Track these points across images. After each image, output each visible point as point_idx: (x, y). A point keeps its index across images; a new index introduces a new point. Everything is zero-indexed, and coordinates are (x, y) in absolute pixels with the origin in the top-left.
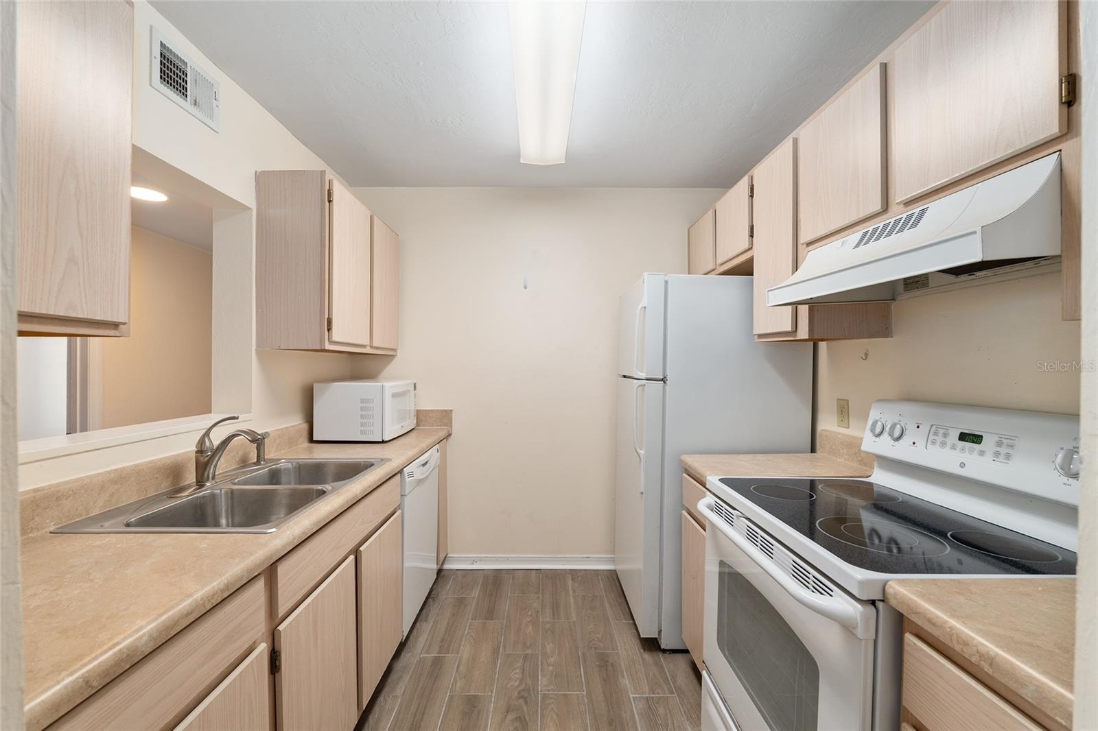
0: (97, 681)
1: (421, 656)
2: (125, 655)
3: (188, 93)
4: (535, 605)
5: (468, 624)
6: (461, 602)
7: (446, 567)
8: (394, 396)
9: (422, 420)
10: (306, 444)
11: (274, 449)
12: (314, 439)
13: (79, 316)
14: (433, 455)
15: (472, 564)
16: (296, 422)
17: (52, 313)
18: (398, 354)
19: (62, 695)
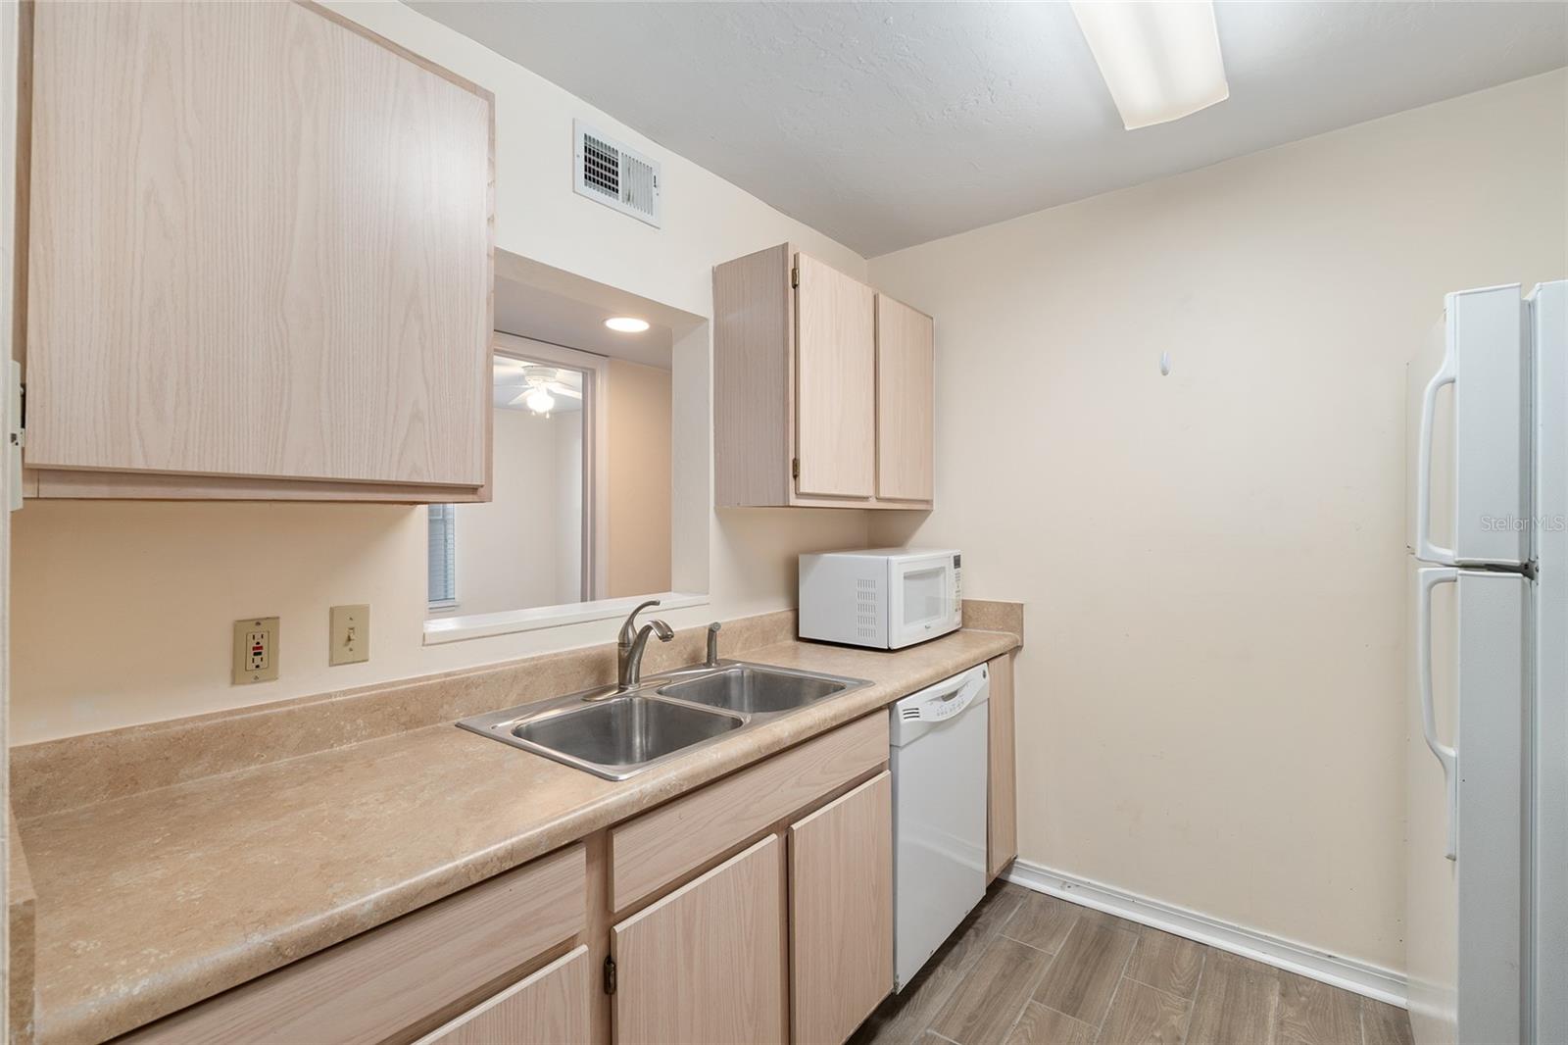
0: (292, 950)
1: (929, 1031)
2: (336, 923)
3: (620, 188)
4: (1175, 1020)
5: (1026, 1006)
6: (1022, 957)
7: (1014, 878)
8: (908, 577)
9: (970, 617)
10: (790, 642)
11: (739, 645)
12: (800, 636)
13: (426, 481)
14: (975, 683)
15: (1062, 888)
16: (776, 608)
17: (394, 479)
18: (934, 508)
19: (241, 958)
